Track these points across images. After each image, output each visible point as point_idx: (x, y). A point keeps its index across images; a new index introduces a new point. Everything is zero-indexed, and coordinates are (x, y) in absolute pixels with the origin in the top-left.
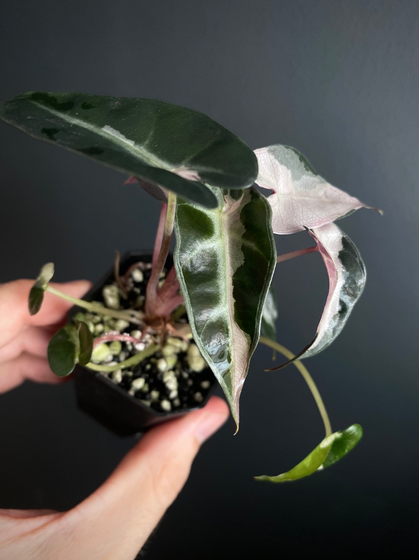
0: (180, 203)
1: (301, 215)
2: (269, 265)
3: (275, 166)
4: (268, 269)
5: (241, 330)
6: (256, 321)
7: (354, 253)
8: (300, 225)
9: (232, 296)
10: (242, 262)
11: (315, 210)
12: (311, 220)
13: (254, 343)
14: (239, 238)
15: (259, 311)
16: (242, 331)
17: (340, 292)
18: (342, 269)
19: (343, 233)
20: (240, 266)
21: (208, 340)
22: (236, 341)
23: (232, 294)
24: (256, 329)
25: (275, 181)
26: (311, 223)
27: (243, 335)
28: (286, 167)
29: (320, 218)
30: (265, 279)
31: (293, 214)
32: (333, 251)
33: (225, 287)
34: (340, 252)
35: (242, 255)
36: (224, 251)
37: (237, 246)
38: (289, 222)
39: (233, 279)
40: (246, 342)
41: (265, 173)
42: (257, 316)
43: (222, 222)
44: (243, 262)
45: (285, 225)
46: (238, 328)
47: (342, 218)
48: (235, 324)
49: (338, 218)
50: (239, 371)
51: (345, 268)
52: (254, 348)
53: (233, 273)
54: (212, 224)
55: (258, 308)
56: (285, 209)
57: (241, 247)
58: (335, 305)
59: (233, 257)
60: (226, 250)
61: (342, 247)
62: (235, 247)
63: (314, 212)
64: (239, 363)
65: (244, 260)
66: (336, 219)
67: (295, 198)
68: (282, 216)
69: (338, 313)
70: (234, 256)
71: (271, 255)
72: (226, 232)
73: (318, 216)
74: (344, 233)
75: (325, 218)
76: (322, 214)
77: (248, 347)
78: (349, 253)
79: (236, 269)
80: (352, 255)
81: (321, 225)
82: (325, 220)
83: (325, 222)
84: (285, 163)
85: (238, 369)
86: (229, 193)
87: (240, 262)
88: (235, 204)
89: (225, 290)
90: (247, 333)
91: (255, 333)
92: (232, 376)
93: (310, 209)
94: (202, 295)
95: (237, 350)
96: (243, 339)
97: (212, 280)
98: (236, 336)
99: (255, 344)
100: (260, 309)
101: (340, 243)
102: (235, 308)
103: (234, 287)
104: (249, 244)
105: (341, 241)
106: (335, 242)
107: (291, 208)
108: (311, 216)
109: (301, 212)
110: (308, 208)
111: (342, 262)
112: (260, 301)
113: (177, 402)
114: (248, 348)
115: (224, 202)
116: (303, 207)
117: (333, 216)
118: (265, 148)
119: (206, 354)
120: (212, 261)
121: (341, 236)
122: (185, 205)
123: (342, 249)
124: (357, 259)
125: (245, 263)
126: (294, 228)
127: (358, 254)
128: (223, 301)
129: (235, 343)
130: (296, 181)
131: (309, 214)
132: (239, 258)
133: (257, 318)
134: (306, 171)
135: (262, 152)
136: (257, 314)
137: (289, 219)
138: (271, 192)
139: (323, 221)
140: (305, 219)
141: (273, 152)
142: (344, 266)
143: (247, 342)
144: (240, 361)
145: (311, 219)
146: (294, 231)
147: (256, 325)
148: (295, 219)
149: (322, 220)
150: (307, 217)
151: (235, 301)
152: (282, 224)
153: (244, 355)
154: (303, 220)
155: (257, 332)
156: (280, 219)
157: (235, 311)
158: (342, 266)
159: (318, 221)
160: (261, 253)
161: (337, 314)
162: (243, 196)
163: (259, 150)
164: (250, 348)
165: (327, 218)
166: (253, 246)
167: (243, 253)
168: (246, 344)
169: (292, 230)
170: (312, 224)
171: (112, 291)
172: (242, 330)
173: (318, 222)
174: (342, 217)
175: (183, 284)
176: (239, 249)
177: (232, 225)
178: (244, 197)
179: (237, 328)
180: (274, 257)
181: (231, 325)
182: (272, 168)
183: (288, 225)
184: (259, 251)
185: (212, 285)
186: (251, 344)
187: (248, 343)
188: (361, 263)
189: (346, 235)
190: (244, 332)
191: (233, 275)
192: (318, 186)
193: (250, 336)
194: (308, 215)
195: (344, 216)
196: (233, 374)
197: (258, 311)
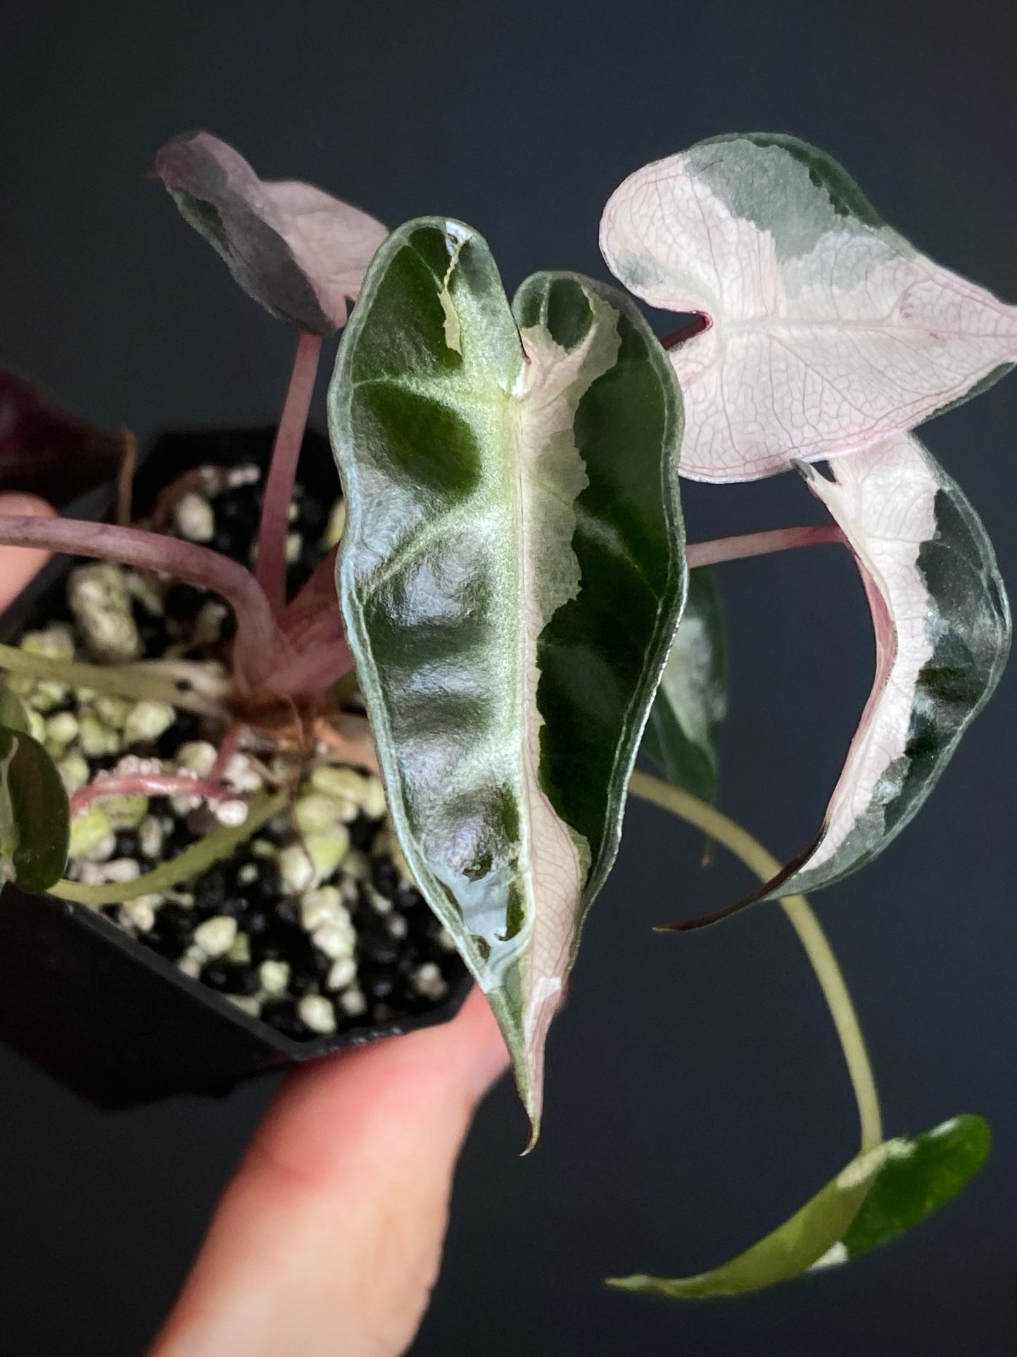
0: (363, 377)
1: (797, 407)
2: (659, 611)
3: (710, 223)
4: (657, 623)
5: (560, 821)
6: (609, 796)
7: (974, 554)
8: (791, 446)
9: (534, 704)
10: (571, 589)
11: (850, 386)
12: (834, 425)
13: (600, 865)
14: (564, 504)
15: (619, 764)
16: (564, 825)
17: (917, 687)
18: (927, 609)
19: (941, 476)
20: (565, 602)
21: (447, 849)
22: (542, 854)
23: (534, 698)
24: (607, 822)
25: (712, 273)
26: (832, 436)
27: (565, 835)
28: (752, 224)
29: (866, 416)
30: (646, 658)
31: (768, 402)
32: (903, 540)
33: (514, 671)
34: (925, 546)
35: (571, 564)
36: (514, 546)
37: (560, 532)
38: (753, 433)
39: (539, 647)
40: (574, 858)
41: (675, 246)
42: (612, 778)
43: (510, 438)
44: (574, 590)
45: (737, 447)
46: (552, 814)
47: (949, 409)
48: (540, 799)
49: (937, 410)
50: (549, 952)
51: (936, 606)
52: (598, 880)
53: (541, 624)
54: (474, 448)
55: (617, 753)
56: (742, 383)
57: (571, 538)
58: (894, 731)
59: (543, 568)
60: (519, 543)
61: (933, 526)
62: (550, 533)
63: (845, 393)
64: (548, 928)
65: (580, 583)
66: (928, 417)
67: (783, 333)
68: (730, 408)
69: (904, 755)
70: (546, 568)
71: (669, 578)
72: (523, 476)
73: (859, 410)
74: (946, 476)
75: (886, 416)
76: (874, 400)
77: (580, 875)
78: (956, 552)
79: (550, 610)
80: (965, 558)
81: (868, 445)
82: (885, 421)
83: (882, 431)
84: (751, 207)
85: (546, 944)
86: (542, 321)
87: (567, 589)
88: (560, 365)
89: (512, 679)
90: (580, 833)
91: (605, 833)
92: (525, 967)
93: (835, 379)
94: (434, 700)
95: (546, 885)
96: (564, 851)
97: (468, 649)
98: (542, 839)
99: (601, 870)
100: (625, 756)
101: (928, 510)
102: (541, 746)
103: (542, 675)
104: (598, 530)
105: (932, 504)
106: (913, 507)
107: (765, 379)
108: (833, 412)
109: (798, 396)
110: (826, 376)
111: (926, 583)
112: (624, 729)
113: (353, 1002)
114: (582, 879)
115: (520, 358)
116: (810, 371)
117: (918, 404)
118: (676, 157)
119: (440, 895)
120: (469, 581)
121: (935, 487)
122: (379, 385)
123: (932, 534)
124: (982, 576)
125: (581, 592)
126: (770, 457)
127: (987, 556)
128: (501, 719)
129: (539, 861)
130: (794, 260)
131: (827, 404)
132: (564, 574)
133: (614, 786)
134: (839, 217)
135: (664, 173)
136: (613, 774)
137: (756, 421)
138: (694, 324)
139: (876, 429)
140: (810, 424)
141: (704, 169)
142: (933, 598)
143: (578, 858)
144: (552, 920)
145: (835, 421)
146: (766, 470)
147: (608, 809)
148: (776, 423)
149: (873, 422)
150: (820, 415)
151: (543, 723)
152: (729, 441)
153: (565, 901)
154: (803, 425)
155: (611, 832)
156: (723, 422)
157: (541, 757)
158: (926, 595)
159: (857, 429)
160: (636, 566)
161: (903, 758)
162: (592, 332)
163: (655, 167)
164: (585, 880)
165: (893, 415)
166: (609, 536)
167: (576, 558)
168: (574, 866)
169: (762, 465)
170: (834, 440)
171: (108, 590)
172: (564, 820)
173: (858, 434)
174: (951, 403)
175: (368, 664)
176: (564, 543)
177: (546, 448)
178: (596, 340)
179: (547, 811)
180: (680, 584)
181: (528, 799)
182: (702, 228)
183: (748, 446)
184: (629, 558)
185: (468, 667)
186: (589, 866)
187: (581, 862)
188: (993, 588)
189: (953, 482)
190: (570, 827)
191: (539, 631)
192: (881, 272)
193: (589, 840)
194: (825, 408)
195: (961, 398)
196: (526, 960)
197: (616, 763)
